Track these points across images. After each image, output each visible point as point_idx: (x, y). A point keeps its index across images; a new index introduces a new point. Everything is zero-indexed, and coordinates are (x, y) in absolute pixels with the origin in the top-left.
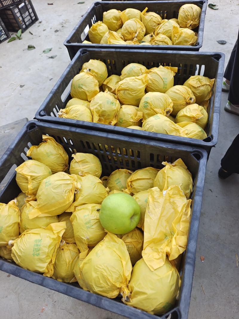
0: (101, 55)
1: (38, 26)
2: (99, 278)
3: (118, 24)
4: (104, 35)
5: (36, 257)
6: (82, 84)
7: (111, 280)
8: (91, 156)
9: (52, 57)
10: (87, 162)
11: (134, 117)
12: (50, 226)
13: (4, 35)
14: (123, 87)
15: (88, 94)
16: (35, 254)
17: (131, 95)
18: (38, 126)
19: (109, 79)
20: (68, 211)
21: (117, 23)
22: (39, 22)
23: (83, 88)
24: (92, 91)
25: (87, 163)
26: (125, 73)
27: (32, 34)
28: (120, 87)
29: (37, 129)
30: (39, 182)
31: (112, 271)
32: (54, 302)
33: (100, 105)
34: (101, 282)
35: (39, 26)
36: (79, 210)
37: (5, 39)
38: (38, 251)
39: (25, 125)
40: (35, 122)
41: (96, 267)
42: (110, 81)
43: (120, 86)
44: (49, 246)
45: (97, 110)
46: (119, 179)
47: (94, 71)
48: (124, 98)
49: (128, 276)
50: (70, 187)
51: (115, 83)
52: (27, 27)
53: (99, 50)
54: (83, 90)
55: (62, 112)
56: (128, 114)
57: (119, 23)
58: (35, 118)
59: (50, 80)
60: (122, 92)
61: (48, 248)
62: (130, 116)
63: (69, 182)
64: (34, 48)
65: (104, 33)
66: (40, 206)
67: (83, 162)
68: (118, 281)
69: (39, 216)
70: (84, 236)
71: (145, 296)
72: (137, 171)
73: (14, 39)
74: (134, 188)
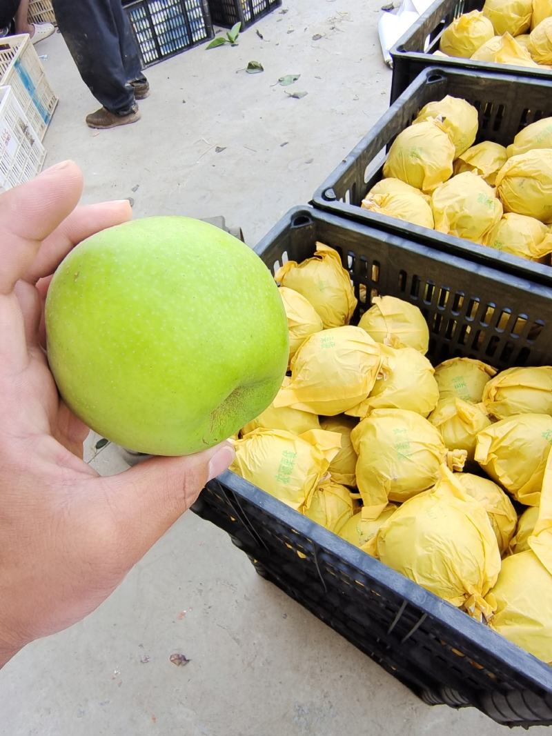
0: (477, 88)
1: (278, 21)
2: (431, 561)
3: (521, 22)
4: (482, 44)
5: (283, 485)
6: (421, 149)
7: (458, 573)
8: (416, 310)
9: (295, 96)
10: (406, 321)
11: (533, 245)
12: (312, 433)
13: (201, 31)
14: (523, 168)
15: (428, 173)
16: (281, 477)
17: (537, 191)
18: (314, 219)
19: (476, 150)
20: (353, 413)
21: (518, 21)
22: (281, 11)
23: (420, 158)
24: (438, 168)
25: (405, 324)
26: (530, 138)
27: (261, 37)
28: (516, 169)
29: (311, 227)
30: (300, 337)
31: (465, 557)
32: (207, 607)
33: (462, 202)
34: (434, 568)
35: (280, 20)
36: (379, 416)
37: (202, 41)
38: (289, 474)
39: (288, 213)
40: (309, 210)
41: (426, 537)
42: (480, 155)
43: (515, 167)
44: (310, 471)
45: (451, 211)
46: (462, 377)
47: (451, 125)
48: (516, 197)
49: (492, 578)
50: (373, 362)
51: (492, 160)
52: (254, 19)
53: (475, 76)
54: (419, 161)
55: (371, 200)
56: (522, 235)
57: (525, 21)
58: (311, 203)
59: (282, 146)
60: (515, 181)
61: (306, 473)
62: (525, 242)
63: (371, 351)
64: (262, 69)
65: (483, 39)
66: (302, 385)
67: (395, 318)
68: (471, 581)
69: (292, 407)
70: (387, 471)
71: (537, 628)
72: (516, 370)
73: (221, 43)
74: (504, 405)
